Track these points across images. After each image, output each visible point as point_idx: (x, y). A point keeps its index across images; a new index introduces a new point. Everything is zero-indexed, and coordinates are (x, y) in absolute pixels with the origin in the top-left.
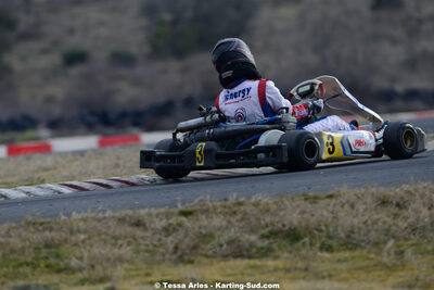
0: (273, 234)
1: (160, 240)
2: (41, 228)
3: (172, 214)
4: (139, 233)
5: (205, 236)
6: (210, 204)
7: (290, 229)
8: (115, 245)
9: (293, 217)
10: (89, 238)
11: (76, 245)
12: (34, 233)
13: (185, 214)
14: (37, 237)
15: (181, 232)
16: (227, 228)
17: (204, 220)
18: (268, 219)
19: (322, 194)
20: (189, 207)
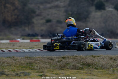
0: (84, 64)
1: (56, 64)
2: (29, 59)
3: (60, 58)
4: (52, 62)
5: (67, 64)
6: (69, 56)
7: (88, 63)
8: (45, 64)
9: (89, 61)
10: (40, 62)
11: (36, 63)
13: (63, 58)
14: (28, 61)
15: (62, 62)
16: (73, 62)
17: (67, 60)
18: (83, 60)
19: (96, 56)
20: (64, 56)
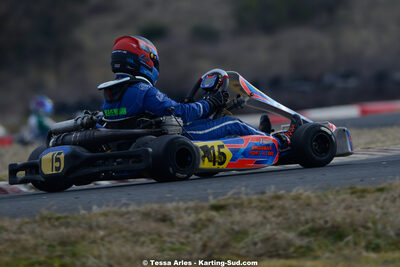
0: (314, 231)
1: (187, 237)
2: (56, 223)
3: (203, 208)
4: (164, 229)
5: (238, 233)
6: (244, 197)
7: (333, 227)
8: (136, 242)
9: (337, 211)
10: (110, 235)
11: (94, 242)
12: (48, 229)
13: (217, 208)
14: (51, 233)
15: (212, 228)
16: (262, 224)
17: (237, 215)
18: (309, 215)
19: (369, 187)
20: (221, 200)
